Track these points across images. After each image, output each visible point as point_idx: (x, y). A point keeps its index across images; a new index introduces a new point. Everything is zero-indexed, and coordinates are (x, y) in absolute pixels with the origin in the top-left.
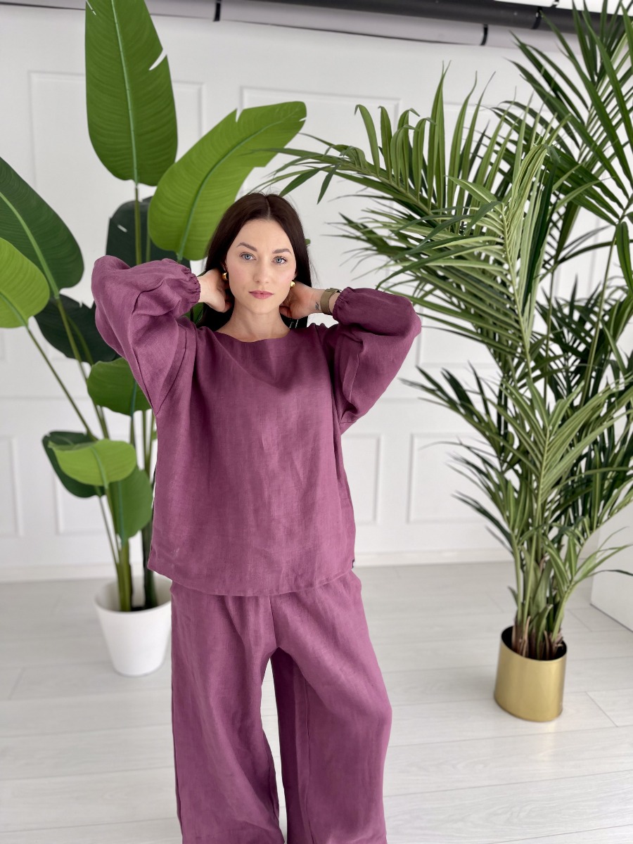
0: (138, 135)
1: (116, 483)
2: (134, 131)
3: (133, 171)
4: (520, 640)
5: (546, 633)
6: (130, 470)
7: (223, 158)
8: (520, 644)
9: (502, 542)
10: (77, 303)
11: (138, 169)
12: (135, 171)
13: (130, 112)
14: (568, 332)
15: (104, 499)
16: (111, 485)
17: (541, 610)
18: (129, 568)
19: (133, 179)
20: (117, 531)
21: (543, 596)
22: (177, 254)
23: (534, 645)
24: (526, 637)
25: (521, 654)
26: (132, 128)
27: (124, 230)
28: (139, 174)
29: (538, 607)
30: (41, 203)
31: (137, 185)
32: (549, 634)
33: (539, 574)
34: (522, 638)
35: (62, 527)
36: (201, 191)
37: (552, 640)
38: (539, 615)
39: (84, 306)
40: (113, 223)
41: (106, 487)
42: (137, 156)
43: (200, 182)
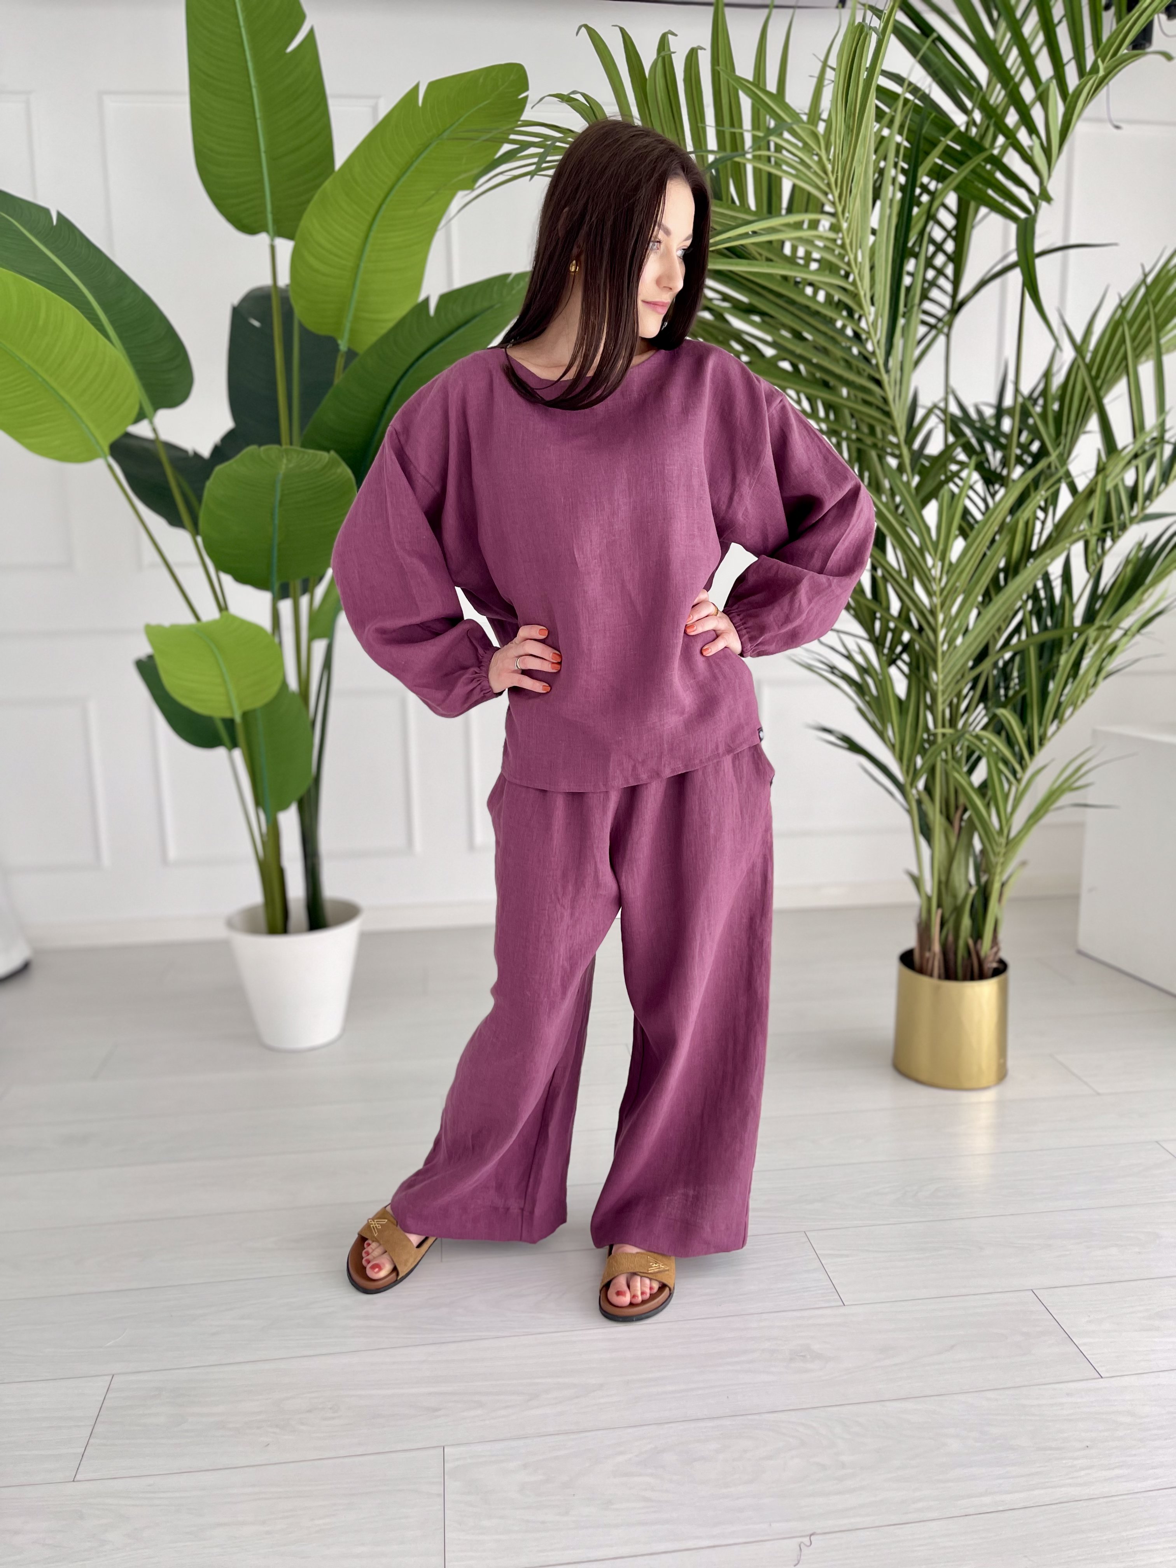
0: (273, 160)
1: (254, 711)
2: (265, 152)
3: (266, 217)
4: (927, 954)
5: (971, 942)
6: (275, 689)
7: (404, 174)
8: (928, 960)
9: (891, 794)
10: (185, 452)
11: (273, 213)
12: (270, 217)
13: (259, 122)
14: (994, 450)
15: (237, 754)
16: (245, 715)
17: (959, 901)
18: (281, 873)
19: (267, 231)
20: (259, 802)
21: (963, 878)
22: (339, 342)
23: (952, 964)
24: (937, 947)
25: (931, 975)
26: (262, 148)
27: (256, 324)
28: (276, 221)
29: (955, 897)
30: (124, 280)
31: (272, 240)
32: (975, 943)
33: (953, 841)
34: (930, 950)
35: (173, 853)
36: (372, 234)
37: (983, 954)
38: (958, 911)
39: (197, 455)
40: (239, 315)
41: (238, 719)
42: (272, 193)
43: (369, 218)
